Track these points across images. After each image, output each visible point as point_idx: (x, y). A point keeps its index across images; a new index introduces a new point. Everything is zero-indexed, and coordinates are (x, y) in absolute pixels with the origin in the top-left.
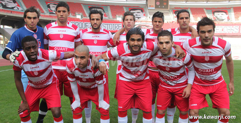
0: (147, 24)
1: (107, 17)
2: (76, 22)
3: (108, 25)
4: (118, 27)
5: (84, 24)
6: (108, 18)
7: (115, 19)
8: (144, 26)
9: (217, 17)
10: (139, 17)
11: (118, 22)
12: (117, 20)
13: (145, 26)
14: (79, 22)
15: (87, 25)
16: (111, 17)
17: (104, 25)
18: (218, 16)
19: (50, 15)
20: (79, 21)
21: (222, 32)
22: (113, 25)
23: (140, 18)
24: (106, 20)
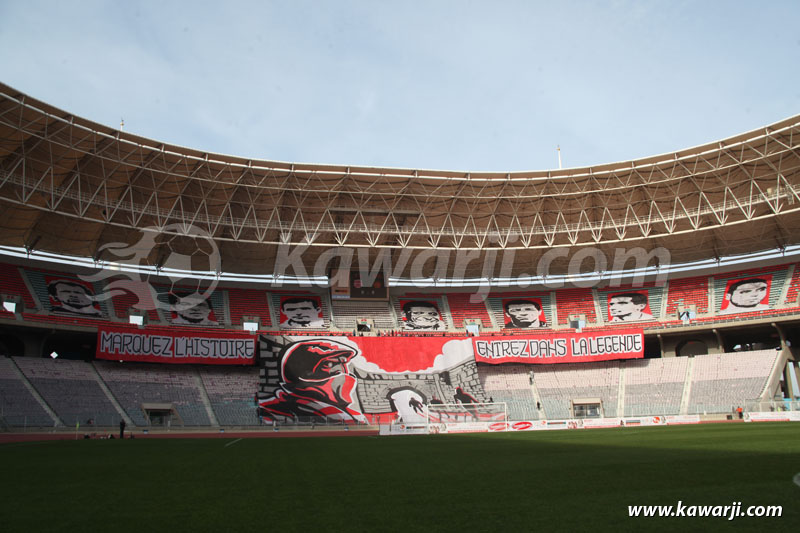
0: (324, 342)
1: (215, 320)
2: (123, 334)
3: (218, 345)
4: (243, 350)
5: (147, 340)
6: (217, 323)
7: (238, 328)
8: (314, 345)
9: (513, 317)
10: (307, 319)
11: (247, 335)
12: (245, 329)
13: (318, 345)
14: (133, 336)
15: (156, 342)
16: (228, 321)
17: (205, 343)
18: (518, 315)
19: (52, 314)
20: (134, 333)
21: (527, 355)
22: (229, 344)
23: (308, 322)
24: (210, 329)
